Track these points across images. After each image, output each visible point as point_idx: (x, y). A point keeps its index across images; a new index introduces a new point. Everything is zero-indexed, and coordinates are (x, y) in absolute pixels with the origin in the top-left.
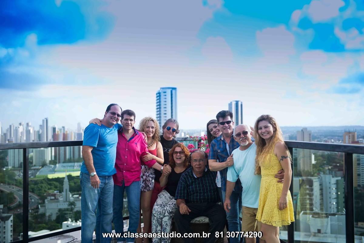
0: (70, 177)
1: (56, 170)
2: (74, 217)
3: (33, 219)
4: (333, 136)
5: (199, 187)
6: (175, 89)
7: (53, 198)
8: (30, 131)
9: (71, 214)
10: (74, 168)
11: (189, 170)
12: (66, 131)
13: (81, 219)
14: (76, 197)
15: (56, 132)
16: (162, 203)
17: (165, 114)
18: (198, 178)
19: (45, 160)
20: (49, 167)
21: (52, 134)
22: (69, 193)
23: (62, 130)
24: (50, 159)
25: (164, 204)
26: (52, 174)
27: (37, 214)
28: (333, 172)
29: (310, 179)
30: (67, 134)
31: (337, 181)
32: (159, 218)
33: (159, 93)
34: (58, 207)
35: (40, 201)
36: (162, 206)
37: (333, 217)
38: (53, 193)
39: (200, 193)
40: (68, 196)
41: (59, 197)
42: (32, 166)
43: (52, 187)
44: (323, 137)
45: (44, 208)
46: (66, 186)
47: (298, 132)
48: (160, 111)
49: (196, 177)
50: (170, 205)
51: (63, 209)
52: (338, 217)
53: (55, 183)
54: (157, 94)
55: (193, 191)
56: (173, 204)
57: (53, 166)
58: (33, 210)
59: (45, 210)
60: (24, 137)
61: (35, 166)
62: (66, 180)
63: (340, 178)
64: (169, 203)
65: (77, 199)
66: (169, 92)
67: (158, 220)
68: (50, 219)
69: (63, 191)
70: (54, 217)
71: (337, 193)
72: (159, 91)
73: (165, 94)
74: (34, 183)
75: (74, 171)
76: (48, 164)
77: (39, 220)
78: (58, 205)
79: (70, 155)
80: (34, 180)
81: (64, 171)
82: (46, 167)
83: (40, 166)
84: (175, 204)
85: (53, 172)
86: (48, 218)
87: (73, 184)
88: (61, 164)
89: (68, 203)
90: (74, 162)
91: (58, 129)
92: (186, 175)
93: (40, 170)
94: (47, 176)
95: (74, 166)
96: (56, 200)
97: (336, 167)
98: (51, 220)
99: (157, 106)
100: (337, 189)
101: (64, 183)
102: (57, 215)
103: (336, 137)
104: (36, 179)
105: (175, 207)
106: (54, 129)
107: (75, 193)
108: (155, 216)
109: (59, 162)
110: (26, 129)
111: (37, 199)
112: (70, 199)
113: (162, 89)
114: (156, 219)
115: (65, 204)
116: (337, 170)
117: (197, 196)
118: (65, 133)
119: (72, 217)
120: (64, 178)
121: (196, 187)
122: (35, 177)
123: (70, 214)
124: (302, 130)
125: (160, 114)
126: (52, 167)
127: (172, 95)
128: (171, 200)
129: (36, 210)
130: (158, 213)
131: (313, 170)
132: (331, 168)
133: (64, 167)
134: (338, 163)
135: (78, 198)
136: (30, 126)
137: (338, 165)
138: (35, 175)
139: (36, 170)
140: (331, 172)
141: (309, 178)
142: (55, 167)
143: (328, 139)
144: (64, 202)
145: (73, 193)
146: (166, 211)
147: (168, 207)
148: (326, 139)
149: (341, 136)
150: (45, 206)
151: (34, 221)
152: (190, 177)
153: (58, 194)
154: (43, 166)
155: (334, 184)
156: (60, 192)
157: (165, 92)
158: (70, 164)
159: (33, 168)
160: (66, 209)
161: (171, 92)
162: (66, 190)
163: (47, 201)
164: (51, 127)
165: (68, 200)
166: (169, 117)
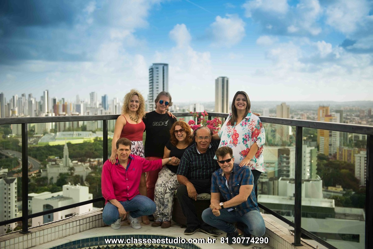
0: (69, 145)
1: (56, 137)
2: (73, 181)
3: (36, 182)
4: (309, 110)
5: (203, 163)
6: (166, 65)
7: (54, 163)
8: (31, 101)
9: (71, 179)
10: (73, 137)
11: (192, 146)
12: (66, 103)
13: (79, 183)
14: (75, 163)
15: (57, 103)
16: (162, 182)
17: (157, 88)
18: (201, 155)
19: (46, 129)
20: (51, 135)
21: (53, 105)
22: (69, 159)
23: (61, 101)
24: (51, 128)
25: (164, 182)
26: (53, 141)
27: (39, 177)
28: (308, 143)
29: (288, 149)
30: (66, 105)
31: (311, 150)
32: (161, 198)
33: (152, 69)
34: (58, 171)
35: (42, 166)
36: (163, 185)
37: (307, 183)
38: (54, 159)
39: (204, 169)
40: (67, 161)
41: (60, 162)
42: (34, 134)
43: (53, 153)
44: (300, 111)
45: (46, 172)
46: (66, 152)
47: (278, 106)
48: (152, 85)
49: (199, 153)
50: (171, 181)
51: (64, 174)
52: (312, 183)
53: (55, 149)
54: (150, 70)
55: (196, 166)
56: (174, 180)
57: (53, 134)
58: (35, 174)
59: (47, 174)
60: (26, 106)
61: (37, 134)
62: (66, 147)
63: (313, 148)
64: (170, 180)
65: (76, 165)
66: (161, 68)
67: (160, 201)
68: (51, 182)
69: (63, 157)
70: (55, 181)
71: (311, 161)
72: (152, 67)
73: (157, 70)
74: (36, 149)
75: (73, 139)
76: (49, 133)
77: (41, 183)
78: (58, 170)
79: (69, 125)
80: (36, 147)
81: (64, 139)
82: (47, 135)
83: (42, 134)
84: (176, 181)
85: (54, 140)
86: (50, 181)
87: (72, 151)
88: (61, 133)
89: (68, 168)
90: (73, 130)
91: (58, 100)
92: (189, 151)
93: (42, 138)
94: (49, 143)
95: (73, 135)
96: (56, 165)
97: (310, 137)
98: (53, 183)
99: (150, 80)
100: (311, 157)
101: (64, 150)
102: (58, 178)
103: (312, 111)
104: (38, 146)
105: (176, 183)
106: (54, 100)
107: (75, 159)
108: (157, 197)
109: (59, 131)
110: (28, 100)
111: (40, 164)
112: (69, 165)
113: (154, 65)
114: (158, 200)
115: (65, 169)
116: (311, 140)
117: (199, 172)
118: (65, 104)
119: (71, 181)
120: (64, 145)
121: (199, 163)
122: (37, 144)
123: (69, 178)
124: (281, 105)
125: (152, 88)
126: (53, 136)
127: (163, 70)
128: (172, 177)
129: (38, 174)
130: (159, 194)
131: (290, 140)
132: (306, 139)
133: (64, 135)
134: (312, 135)
135: (77, 163)
136: (32, 97)
137: (312, 136)
138: (38, 143)
139: (37, 138)
140: (306, 142)
141: (287, 147)
142: (56, 135)
143: (304, 113)
144: (65, 167)
145: (72, 160)
146: (168, 188)
147: (170, 184)
148: (302, 112)
149: (315, 111)
150: (46, 171)
151: (36, 184)
152: (194, 153)
153: (59, 159)
154: (44, 134)
155: (309, 153)
156: (60, 158)
157: (157, 68)
158: (70, 133)
159: (35, 136)
160: (66, 174)
161: (163, 68)
162: (66, 156)
163: (48, 166)
164: (52, 99)
165: (67, 165)
166: (161, 90)
